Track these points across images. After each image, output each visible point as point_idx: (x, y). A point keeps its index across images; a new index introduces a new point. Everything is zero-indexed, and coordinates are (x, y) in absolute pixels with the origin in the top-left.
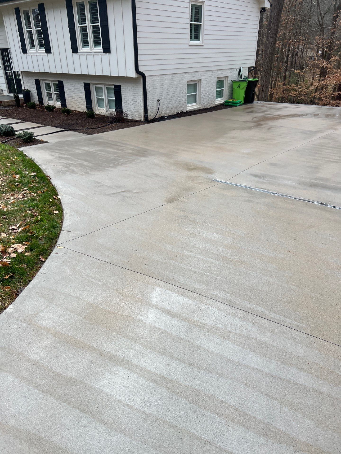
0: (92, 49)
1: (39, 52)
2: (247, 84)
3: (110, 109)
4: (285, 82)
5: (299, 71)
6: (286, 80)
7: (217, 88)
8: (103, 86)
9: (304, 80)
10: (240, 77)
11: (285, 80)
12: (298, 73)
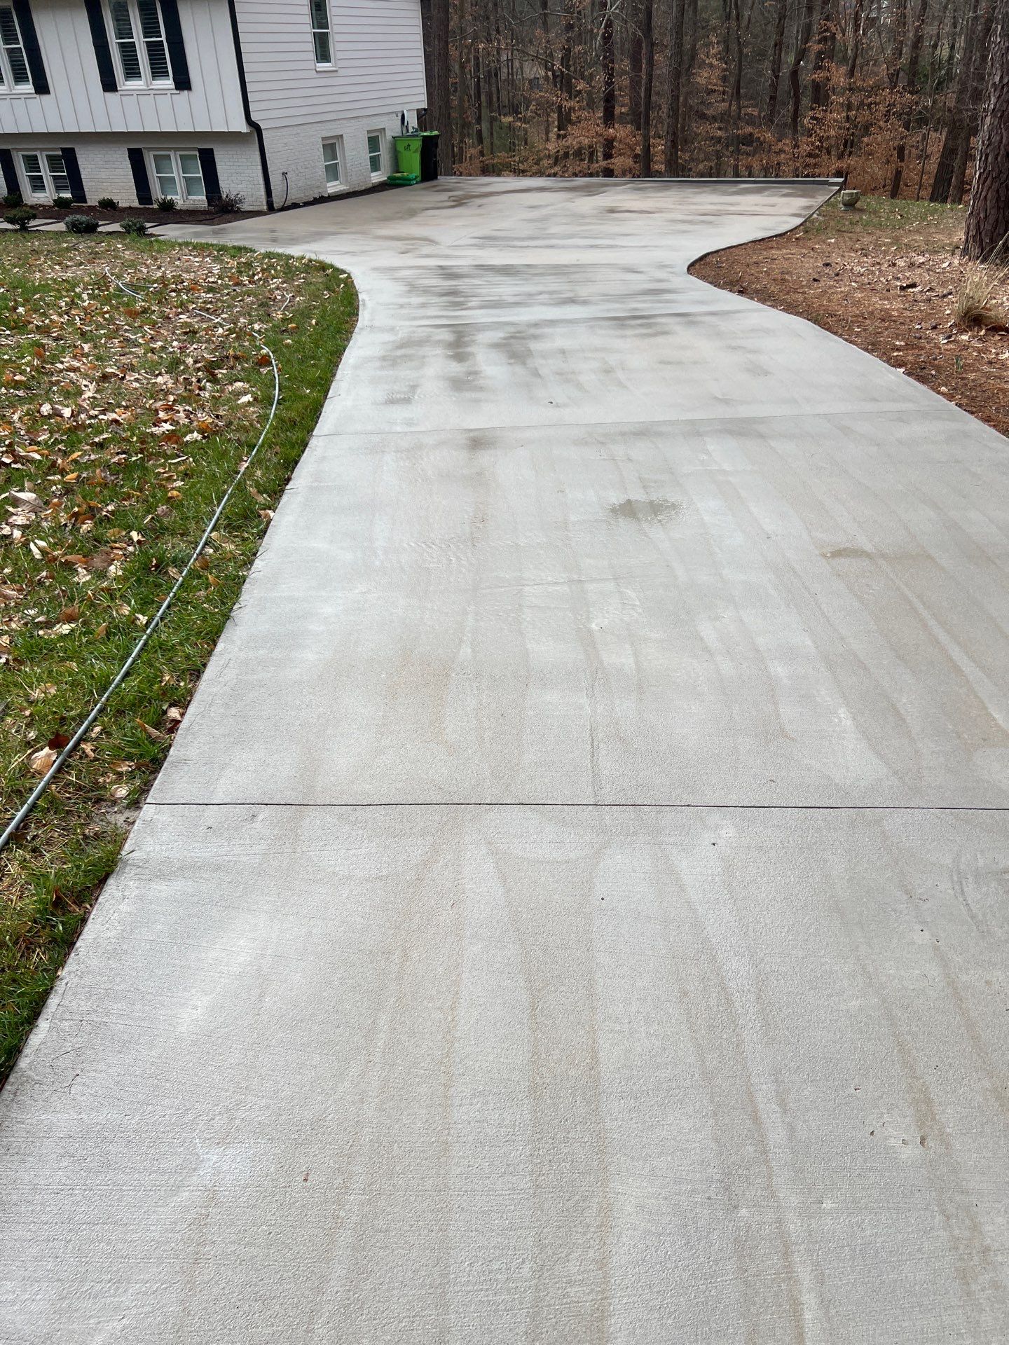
0: (149, 83)
1: (14, 92)
2: (420, 143)
3: (190, 197)
4: (482, 148)
5: (511, 119)
6: (485, 142)
7: (370, 152)
8: (172, 154)
9: (526, 143)
10: (404, 129)
11: (480, 140)
12: (510, 123)
